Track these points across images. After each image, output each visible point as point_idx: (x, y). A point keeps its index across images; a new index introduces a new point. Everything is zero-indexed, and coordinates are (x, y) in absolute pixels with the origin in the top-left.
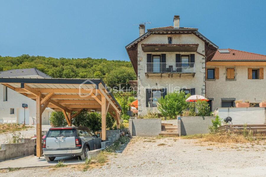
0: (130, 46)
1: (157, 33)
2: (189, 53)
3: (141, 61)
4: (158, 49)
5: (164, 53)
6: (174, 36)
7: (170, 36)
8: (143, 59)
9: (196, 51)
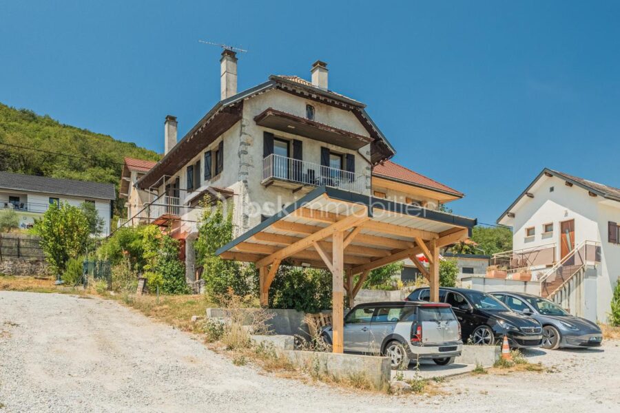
0: (231, 104)
1: (291, 90)
2: (344, 149)
3: (249, 145)
4: (293, 127)
5: (299, 138)
6: (317, 105)
7: (310, 102)
8: (256, 141)
9: (357, 150)
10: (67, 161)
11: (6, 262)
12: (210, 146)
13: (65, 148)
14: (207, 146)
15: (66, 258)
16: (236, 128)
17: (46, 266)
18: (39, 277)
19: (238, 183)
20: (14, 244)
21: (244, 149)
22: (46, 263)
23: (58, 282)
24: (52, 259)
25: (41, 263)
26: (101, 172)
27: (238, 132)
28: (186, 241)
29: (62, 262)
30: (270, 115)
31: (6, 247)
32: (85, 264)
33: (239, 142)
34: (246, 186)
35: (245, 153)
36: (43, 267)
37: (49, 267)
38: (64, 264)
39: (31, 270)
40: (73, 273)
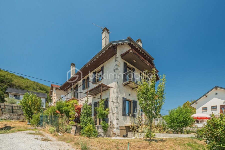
3: (119, 66)
5: (134, 67)
10: (32, 88)
11: (7, 115)
12: (95, 70)
13: (32, 85)
14: (94, 70)
15: (32, 114)
16: (113, 59)
17: (24, 117)
18: (21, 121)
19: (113, 83)
20: (11, 108)
21: (117, 68)
22: (24, 115)
23: (28, 123)
24: (26, 114)
25: (22, 116)
26: (42, 91)
27: (114, 60)
28: (81, 108)
29: (31, 115)
30: (131, 52)
31: (7, 109)
32: (41, 117)
33: (114, 65)
34: (118, 84)
35: (117, 69)
36: (23, 117)
37: (25, 117)
38: (31, 116)
39: (18, 118)
40: (35, 120)
